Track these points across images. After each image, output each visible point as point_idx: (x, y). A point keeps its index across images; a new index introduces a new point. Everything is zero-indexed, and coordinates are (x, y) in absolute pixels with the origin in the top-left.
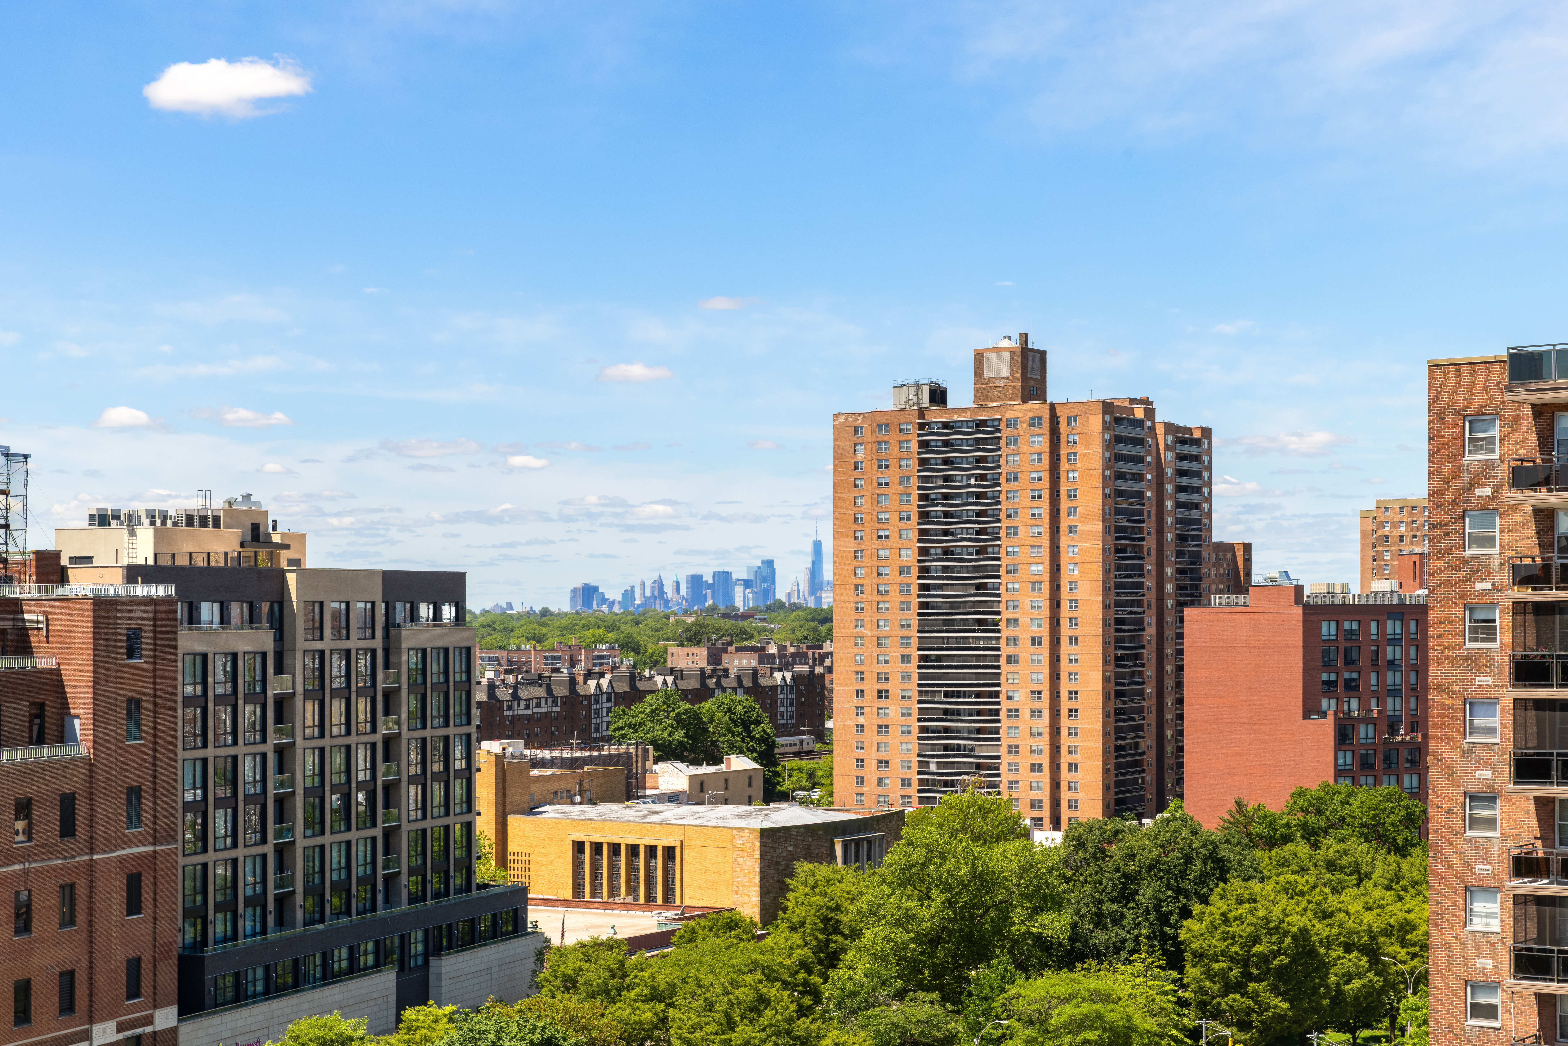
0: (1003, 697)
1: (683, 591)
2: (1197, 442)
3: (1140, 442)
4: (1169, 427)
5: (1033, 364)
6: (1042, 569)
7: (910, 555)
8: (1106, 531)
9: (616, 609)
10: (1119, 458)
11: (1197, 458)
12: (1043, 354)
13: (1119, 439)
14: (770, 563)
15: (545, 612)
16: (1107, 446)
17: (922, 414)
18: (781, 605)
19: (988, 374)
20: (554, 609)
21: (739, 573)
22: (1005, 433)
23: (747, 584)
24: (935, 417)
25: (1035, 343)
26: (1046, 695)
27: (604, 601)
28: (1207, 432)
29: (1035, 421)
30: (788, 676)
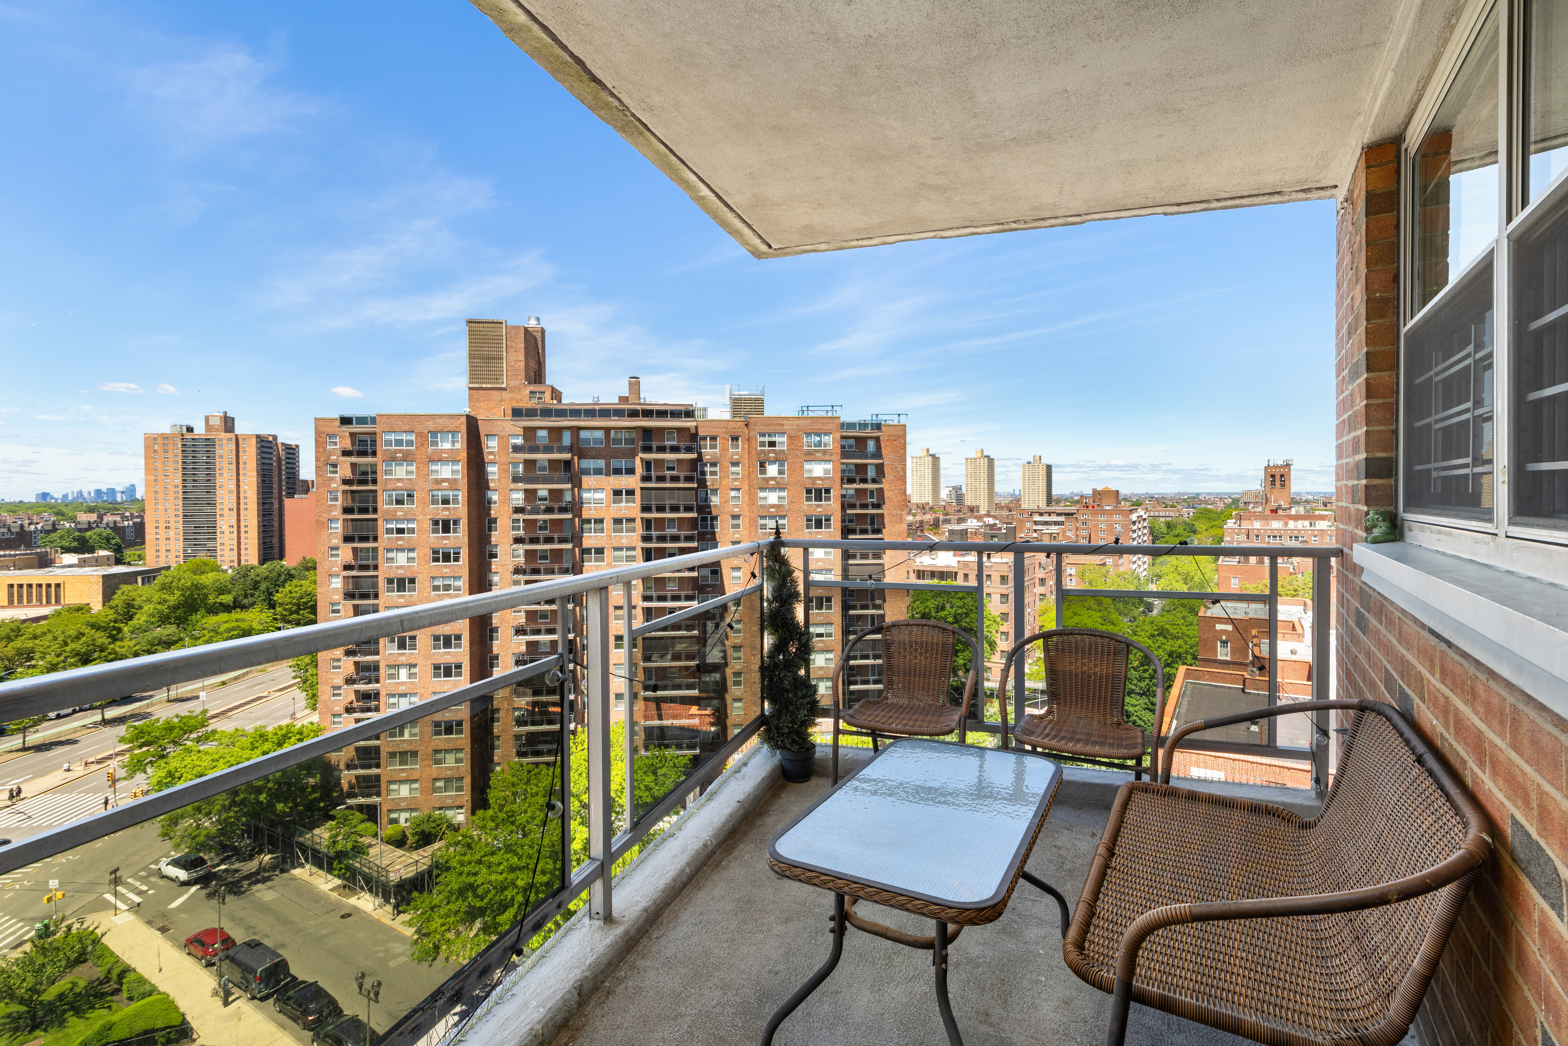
0: (218, 528)
1: (92, 495)
2: (294, 449)
3: (271, 448)
4: (283, 444)
5: (229, 422)
6: (233, 487)
7: (179, 481)
8: (258, 475)
9: (59, 501)
10: (263, 452)
11: (294, 454)
12: (233, 419)
13: (263, 447)
14: (133, 486)
15: (21, 502)
16: (258, 448)
17: (183, 435)
18: (138, 500)
19: (211, 423)
20: (26, 501)
21: (119, 488)
22: (217, 443)
23: (123, 492)
24: (189, 436)
25: (230, 414)
26: (235, 527)
27: (53, 498)
28: (297, 446)
29: (229, 439)
30: (131, 523)
